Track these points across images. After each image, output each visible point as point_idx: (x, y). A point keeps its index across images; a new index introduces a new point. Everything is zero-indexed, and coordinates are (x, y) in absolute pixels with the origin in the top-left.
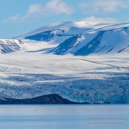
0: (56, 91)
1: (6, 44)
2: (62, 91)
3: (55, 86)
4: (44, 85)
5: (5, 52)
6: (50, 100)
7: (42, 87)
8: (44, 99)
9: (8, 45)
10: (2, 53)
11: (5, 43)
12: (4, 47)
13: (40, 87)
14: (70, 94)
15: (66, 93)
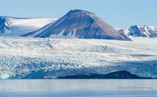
0: (141, 68)
1: (154, 30)
2: (146, 69)
3: (141, 64)
4: (132, 63)
5: (152, 37)
6: (120, 75)
7: (130, 65)
8: (114, 74)
9: (155, 31)
10: (149, 37)
11: (152, 30)
12: (151, 33)
13: (129, 64)
14: (151, 70)
15: (149, 70)
